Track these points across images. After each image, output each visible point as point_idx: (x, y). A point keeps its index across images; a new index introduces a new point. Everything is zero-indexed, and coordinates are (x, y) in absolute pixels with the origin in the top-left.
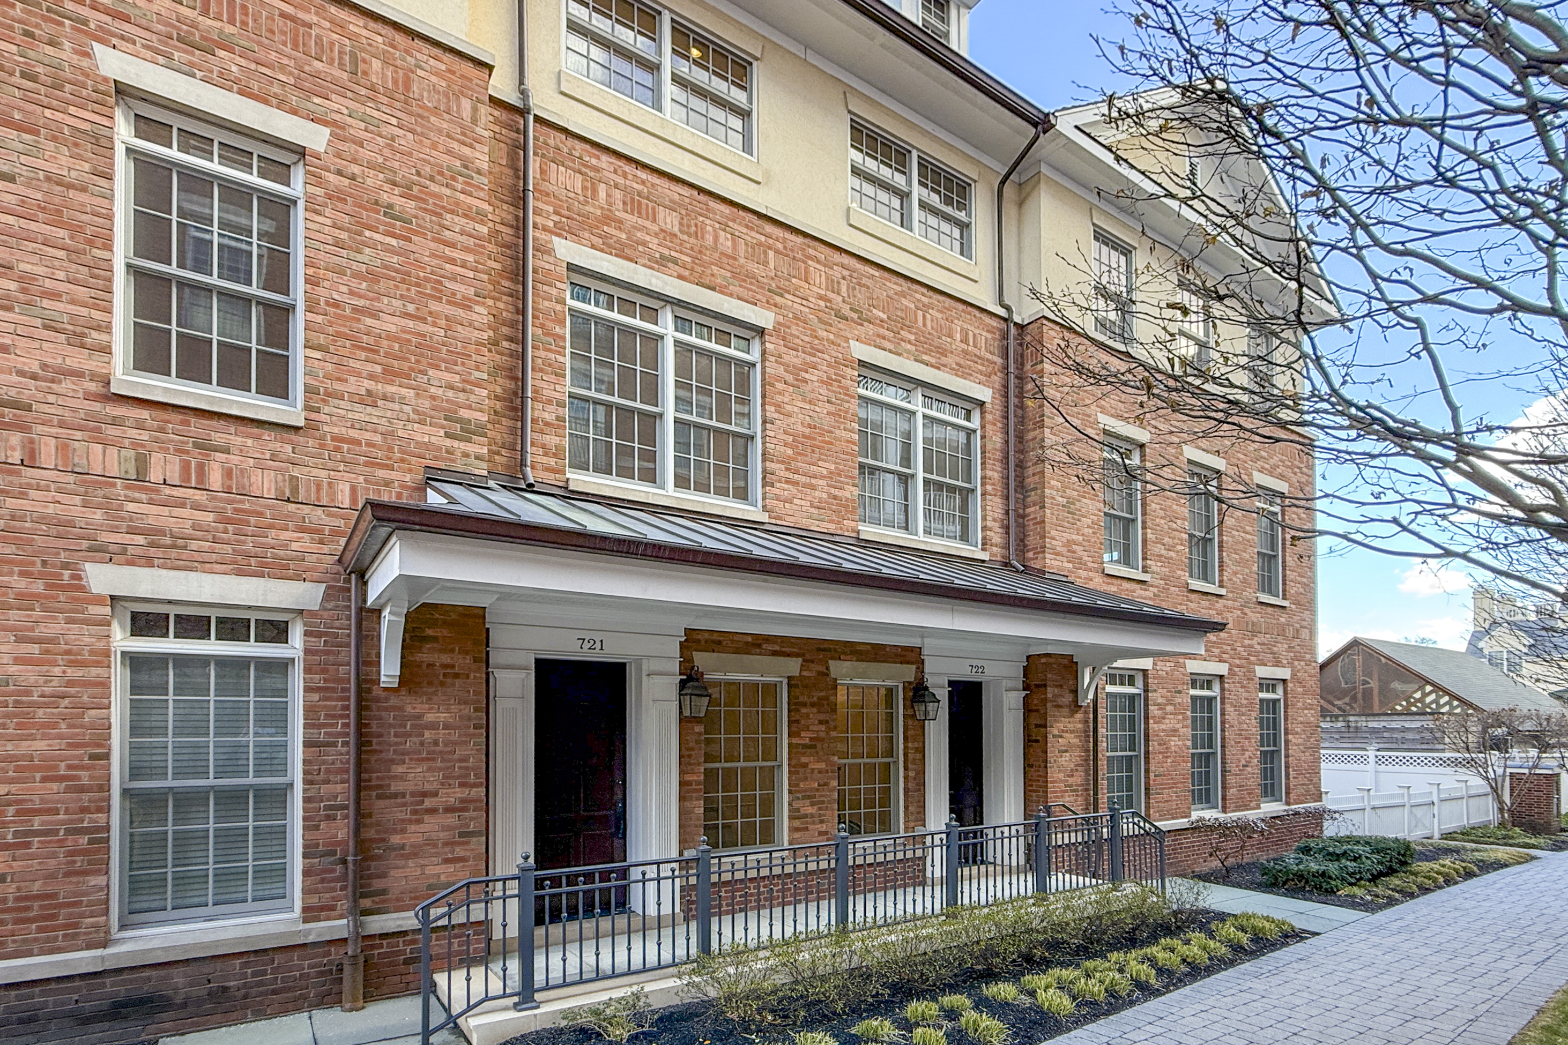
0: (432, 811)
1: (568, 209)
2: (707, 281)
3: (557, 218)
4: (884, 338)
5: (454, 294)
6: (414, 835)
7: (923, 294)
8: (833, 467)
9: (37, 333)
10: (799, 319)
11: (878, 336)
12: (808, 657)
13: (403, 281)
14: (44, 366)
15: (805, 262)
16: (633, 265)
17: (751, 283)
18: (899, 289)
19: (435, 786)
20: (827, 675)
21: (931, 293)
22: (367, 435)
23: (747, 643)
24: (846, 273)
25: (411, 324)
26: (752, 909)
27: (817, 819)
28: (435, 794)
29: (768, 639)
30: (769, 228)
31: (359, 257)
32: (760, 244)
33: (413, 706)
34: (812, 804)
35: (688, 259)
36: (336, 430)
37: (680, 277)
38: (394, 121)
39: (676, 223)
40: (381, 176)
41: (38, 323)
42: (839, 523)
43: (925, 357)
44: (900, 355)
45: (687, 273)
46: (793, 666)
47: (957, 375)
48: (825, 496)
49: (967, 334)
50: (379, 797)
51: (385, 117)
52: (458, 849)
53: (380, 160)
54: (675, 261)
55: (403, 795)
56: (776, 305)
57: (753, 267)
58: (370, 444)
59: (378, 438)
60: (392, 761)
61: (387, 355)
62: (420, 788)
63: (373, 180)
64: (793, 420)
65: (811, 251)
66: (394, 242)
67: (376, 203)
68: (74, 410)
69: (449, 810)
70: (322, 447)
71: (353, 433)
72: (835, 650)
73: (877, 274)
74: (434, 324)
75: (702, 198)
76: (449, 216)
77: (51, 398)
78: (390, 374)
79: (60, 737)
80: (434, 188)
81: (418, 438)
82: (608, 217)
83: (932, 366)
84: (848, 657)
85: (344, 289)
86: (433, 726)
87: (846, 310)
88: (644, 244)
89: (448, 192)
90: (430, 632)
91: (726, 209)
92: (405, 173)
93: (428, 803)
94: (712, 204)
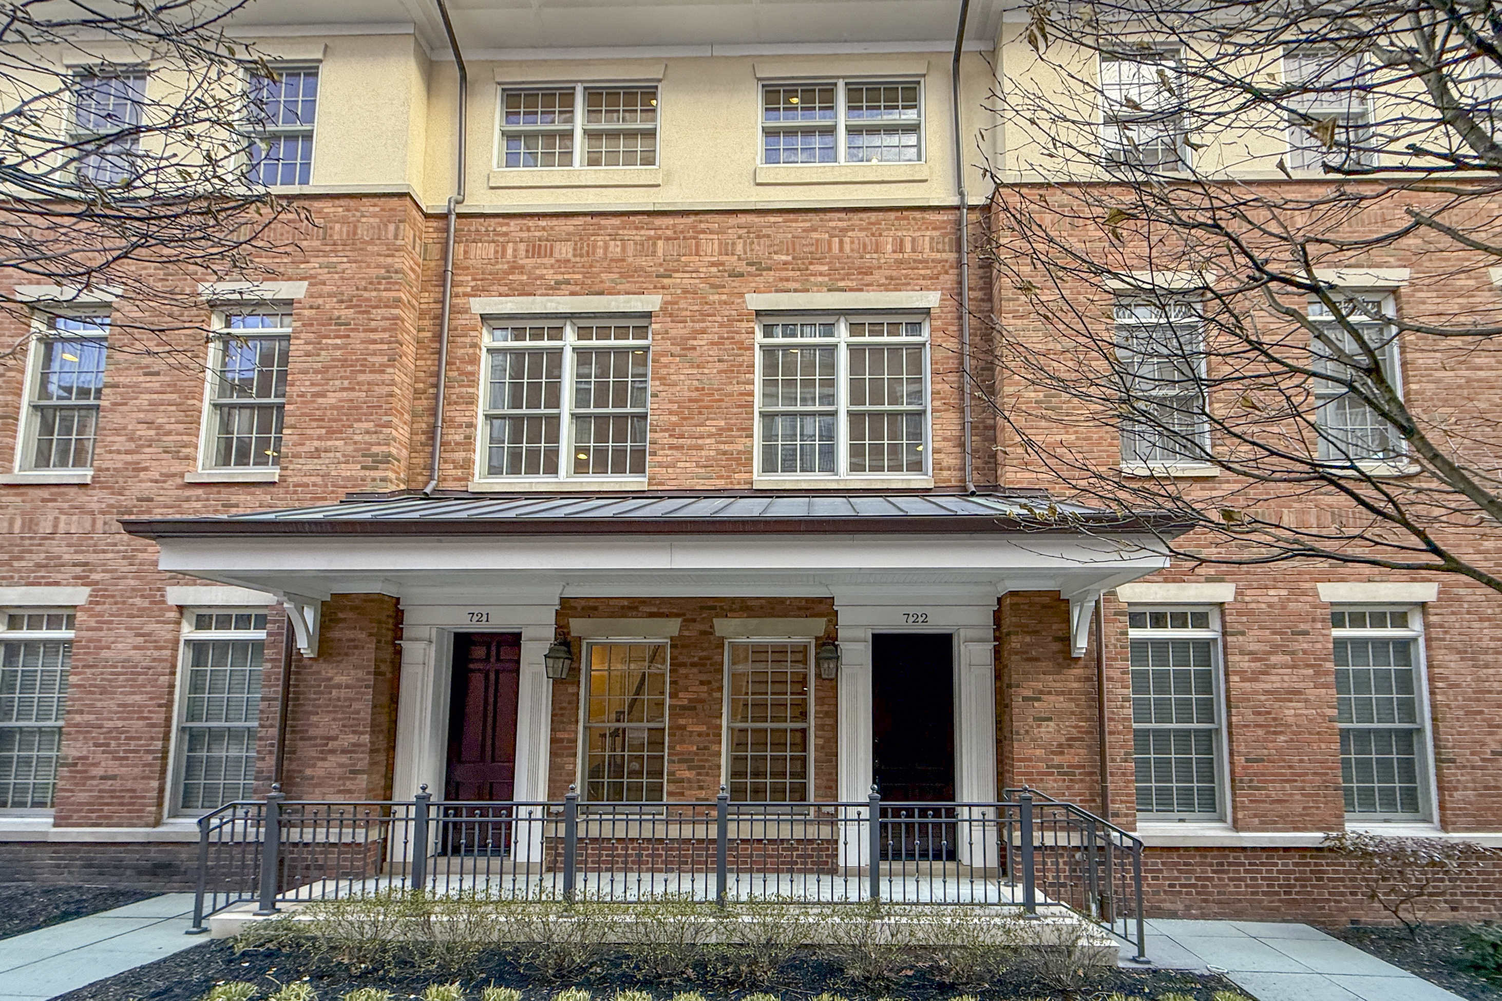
0: (332, 752)
1: (483, 273)
2: (597, 288)
3: (473, 284)
4: (787, 280)
5: (374, 365)
6: (319, 770)
7: (840, 220)
8: (722, 423)
9: (159, 457)
10: (689, 292)
11: (781, 280)
12: (688, 616)
13: (342, 366)
14: (162, 474)
15: (695, 238)
16: (531, 298)
17: (639, 276)
18: (808, 224)
19: (337, 732)
20: (711, 634)
21: (850, 215)
22: (313, 479)
23: (623, 607)
24: (741, 231)
25: (345, 394)
26: (619, 870)
27: (695, 785)
28: (335, 738)
29: (644, 601)
30: (659, 221)
31: (318, 359)
32: (649, 238)
33: (327, 670)
34: (690, 769)
35: (579, 276)
36: (295, 479)
37: (572, 294)
38: (345, 260)
39: (571, 250)
40: (335, 300)
41: (161, 450)
42: (729, 477)
43: (841, 284)
44: (808, 291)
45: (578, 288)
46: (673, 626)
47: (887, 290)
48: (712, 453)
49: (902, 241)
50: (302, 739)
51: (339, 259)
52: (348, 783)
53: (335, 289)
54: (567, 282)
55: (315, 738)
56: (663, 288)
57: (643, 262)
58: (314, 485)
59: (319, 480)
60: (311, 713)
61: (330, 420)
62: (326, 734)
63: (331, 303)
64: (678, 388)
65: (703, 226)
66: (339, 341)
67: (331, 319)
68: (171, 496)
69: (344, 752)
70: (287, 493)
71: (305, 480)
72: (721, 608)
73: (780, 219)
74: (360, 390)
75: (595, 220)
76: (374, 311)
77: (162, 492)
78: (331, 432)
79: (147, 693)
80: (366, 294)
81: (344, 474)
82: (515, 268)
83: (851, 290)
84: (735, 614)
85: (308, 383)
86: (339, 686)
87: (742, 267)
88: (542, 277)
89: (374, 294)
90: (341, 615)
91: (616, 221)
92: (349, 291)
93: (331, 745)
94: (604, 222)
